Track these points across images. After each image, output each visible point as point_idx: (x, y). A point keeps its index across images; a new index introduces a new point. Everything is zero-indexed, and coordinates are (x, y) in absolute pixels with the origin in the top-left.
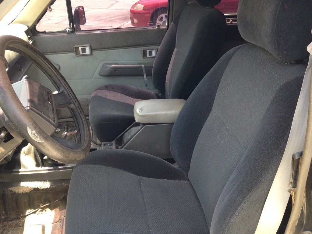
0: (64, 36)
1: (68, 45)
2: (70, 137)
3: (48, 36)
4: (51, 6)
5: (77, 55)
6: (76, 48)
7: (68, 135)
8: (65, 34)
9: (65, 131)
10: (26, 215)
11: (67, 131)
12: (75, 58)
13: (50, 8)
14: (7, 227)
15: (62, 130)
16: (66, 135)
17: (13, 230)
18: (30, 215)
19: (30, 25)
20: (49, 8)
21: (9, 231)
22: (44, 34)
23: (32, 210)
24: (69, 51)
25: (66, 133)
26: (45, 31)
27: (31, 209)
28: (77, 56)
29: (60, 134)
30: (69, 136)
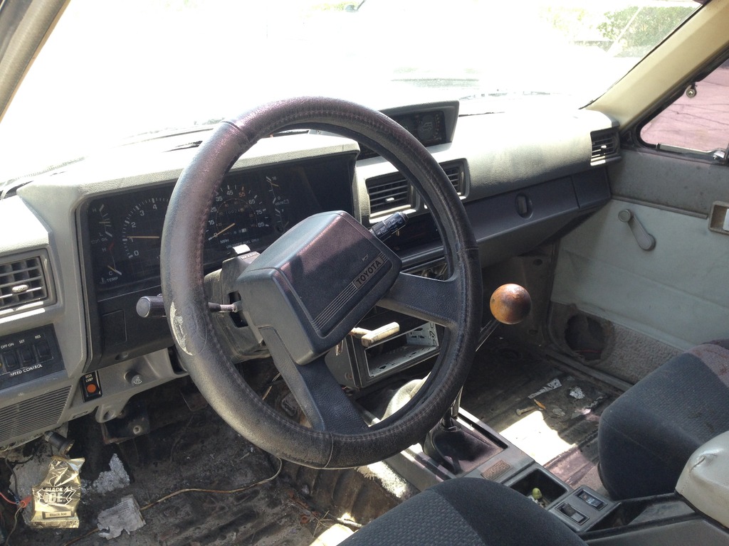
0: (698, 168)
1: (702, 193)
2: (586, 427)
3: (661, 158)
4: (697, 83)
5: (712, 229)
6: (717, 207)
7: (588, 418)
8: (706, 166)
9: (591, 406)
10: (339, 519)
11: (593, 410)
12: (705, 233)
13: (693, 88)
14: (297, 516)
15: (588, 399)
16: (583, 417)
17: (300, 529)
18: (343, 526)
19: (625, 120)
20: (690, 86)
21: (291, 526)
22: (655, 151)
23: (353, 519)
24: (696, 212)
25: (588, 411)
26: (659, 145)
27: (352, 516)
28: (712, 231)
29: (575, 405)
30: (587, 424)
